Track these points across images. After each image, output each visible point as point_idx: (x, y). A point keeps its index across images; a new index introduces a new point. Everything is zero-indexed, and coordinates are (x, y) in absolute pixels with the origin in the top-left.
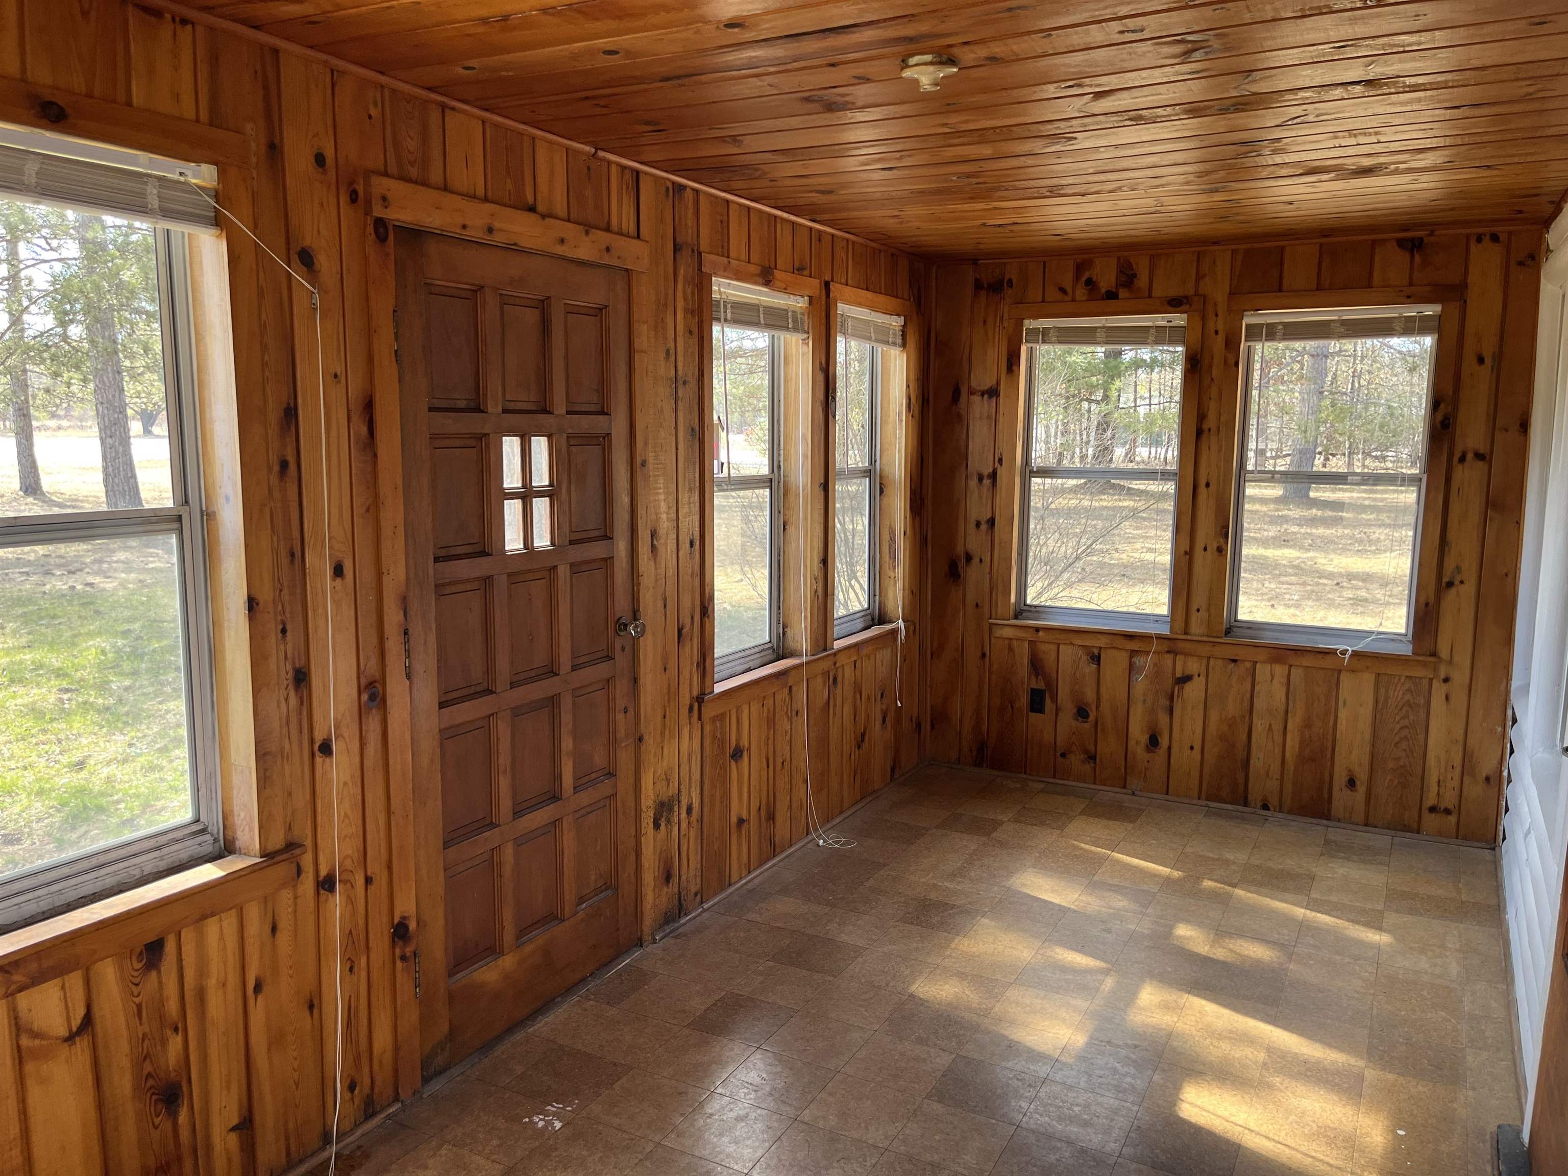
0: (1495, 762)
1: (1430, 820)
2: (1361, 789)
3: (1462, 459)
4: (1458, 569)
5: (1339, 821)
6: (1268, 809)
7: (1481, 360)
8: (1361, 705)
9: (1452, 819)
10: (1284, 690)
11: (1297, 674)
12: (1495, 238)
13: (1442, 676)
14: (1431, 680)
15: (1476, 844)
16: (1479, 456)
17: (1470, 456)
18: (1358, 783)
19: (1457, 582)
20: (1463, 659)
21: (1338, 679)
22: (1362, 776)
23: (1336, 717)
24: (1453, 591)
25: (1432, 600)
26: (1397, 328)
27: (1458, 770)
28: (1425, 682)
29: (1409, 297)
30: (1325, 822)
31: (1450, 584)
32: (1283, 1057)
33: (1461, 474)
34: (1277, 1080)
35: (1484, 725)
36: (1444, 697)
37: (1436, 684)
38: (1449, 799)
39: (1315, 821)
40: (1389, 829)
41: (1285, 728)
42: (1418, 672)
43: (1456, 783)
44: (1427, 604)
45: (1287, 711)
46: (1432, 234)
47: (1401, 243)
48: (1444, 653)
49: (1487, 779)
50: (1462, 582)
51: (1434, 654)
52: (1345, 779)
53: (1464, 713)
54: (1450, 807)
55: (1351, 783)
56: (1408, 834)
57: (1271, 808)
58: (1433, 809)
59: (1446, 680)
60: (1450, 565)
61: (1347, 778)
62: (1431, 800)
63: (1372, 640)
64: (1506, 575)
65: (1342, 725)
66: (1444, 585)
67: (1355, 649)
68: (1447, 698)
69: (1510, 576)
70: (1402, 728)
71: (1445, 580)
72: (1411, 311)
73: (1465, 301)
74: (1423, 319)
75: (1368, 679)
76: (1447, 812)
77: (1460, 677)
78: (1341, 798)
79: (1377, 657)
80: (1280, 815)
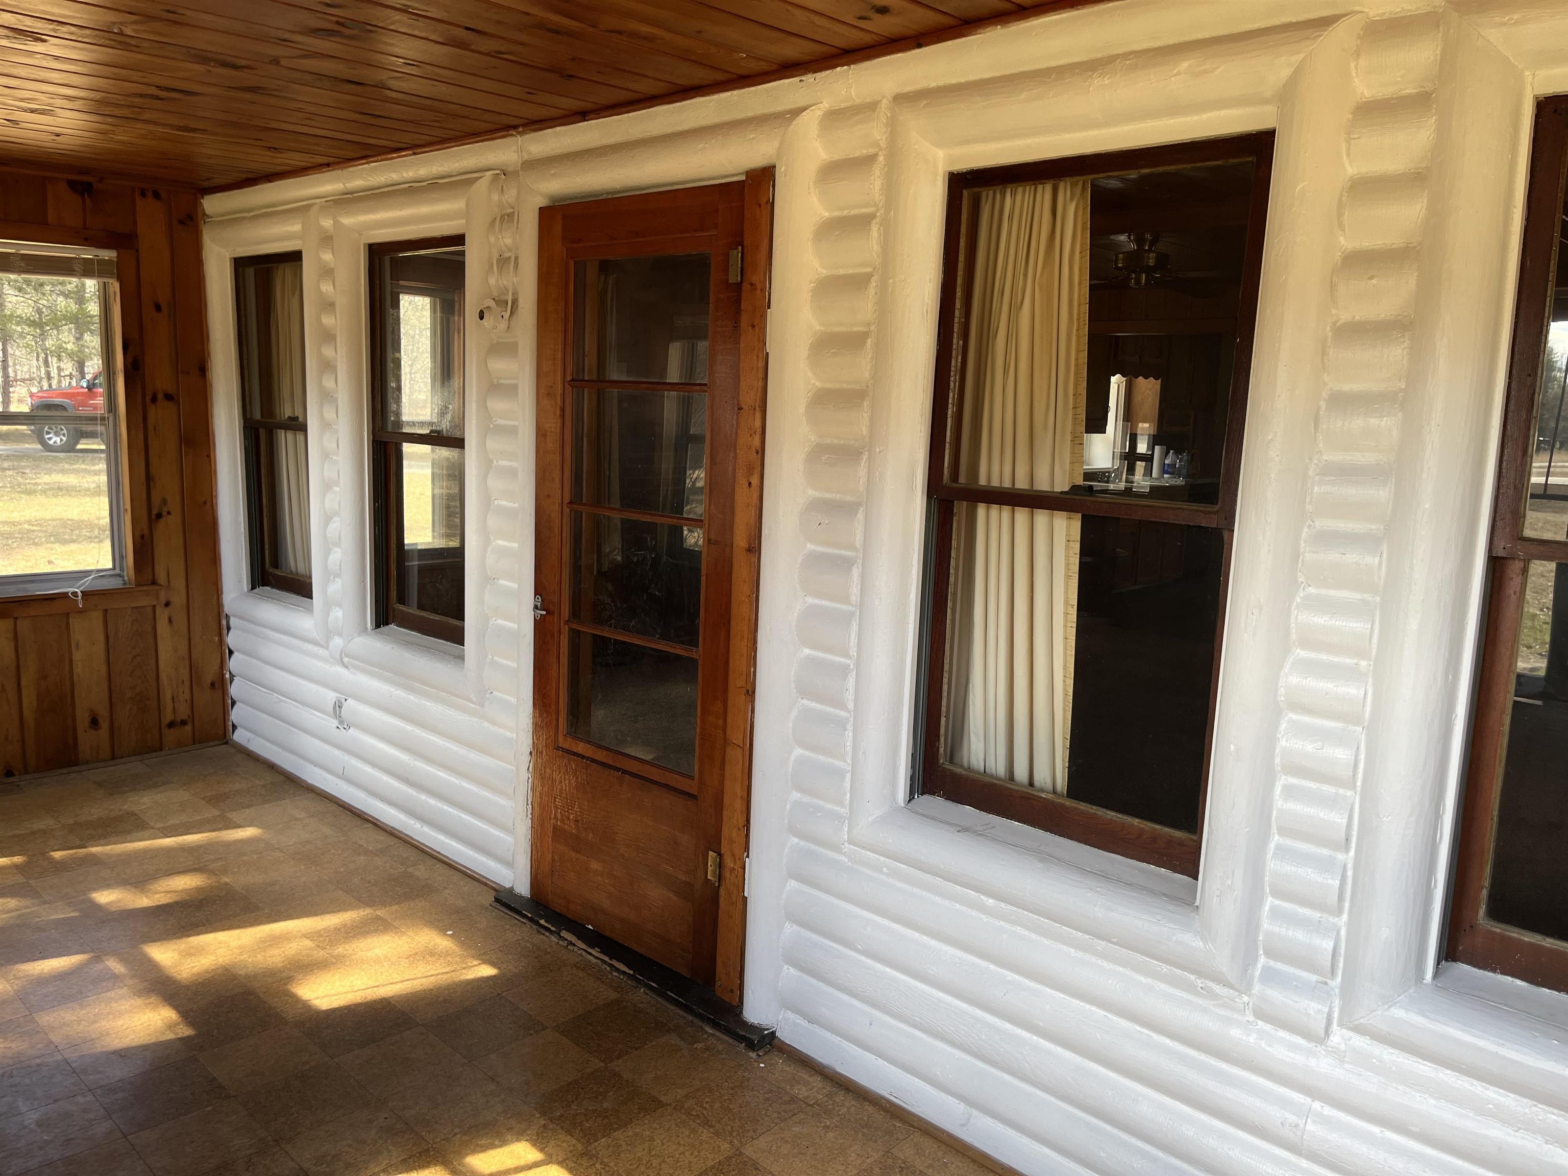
0: (216, 667)
1: (170, 736)
2: (105, 725)
3: (154, 399)
4: (164, 501)
5: (87, 763)
6: (13, 775)
7: (158, 308)
8: (94, 644)
9: (188, 728)
10: (12, 644)
11: (24, 626)
12: (156, 195)
13: (164, 601)
14: (154, 606)
15: (211, 743)
16: (169, 397)
17: (160, 396)
18: (100, 721)
19: (164, 513)
20: (179, 583)
21: (68, 624)
22: (103, 711)
23: (71, 661)
24: (162, 520)
25: (146, 532)
26: (76, 269)
27: (187, 683)
28: (149, 610)
29: (86, 239)
30: (75, 768)
31: (159, 516)
32: (321, 936)
33: (154, 413)
34: (340, 950)
35: (204, 637)
36: (167, 620)
37: (159, 610)
38: (183, 712)
39: (65, 771)
40: (134, 755)
41: (19, 685)
42: (144, 602)
43: (187, 696)
44: (142, 537)
45: (18, 667)
46: (101, 180)
47: (72, 184)
48: (162, 578)
49: (213, 684)
50: (169, 513)
51: (154, 583)
52: (87, 720)
53: (186, 631)
54: (185, 717)
55: (94, 722)
56: (154, 754)
57: (15, 772)
58: (171, 725)
59: (167, 604)
60: (156, 500)
61: (89, 719)
62: (168, 717)
63: (93, 579)
64: (205, 503)
65: (78, 669)
66: (153, 517)
67: (81, 589)
68: (170, 620)
69: (209, 503)
70: (134, 657)
71: (155, 512)
72: (88, 254)
73: (137, 251)
74: (101, 262)
75: (96, 618)
76: (184, 723)
77: (179, 599)
78: (88, 740)
79: (104, 594)
80: (28, 777)
